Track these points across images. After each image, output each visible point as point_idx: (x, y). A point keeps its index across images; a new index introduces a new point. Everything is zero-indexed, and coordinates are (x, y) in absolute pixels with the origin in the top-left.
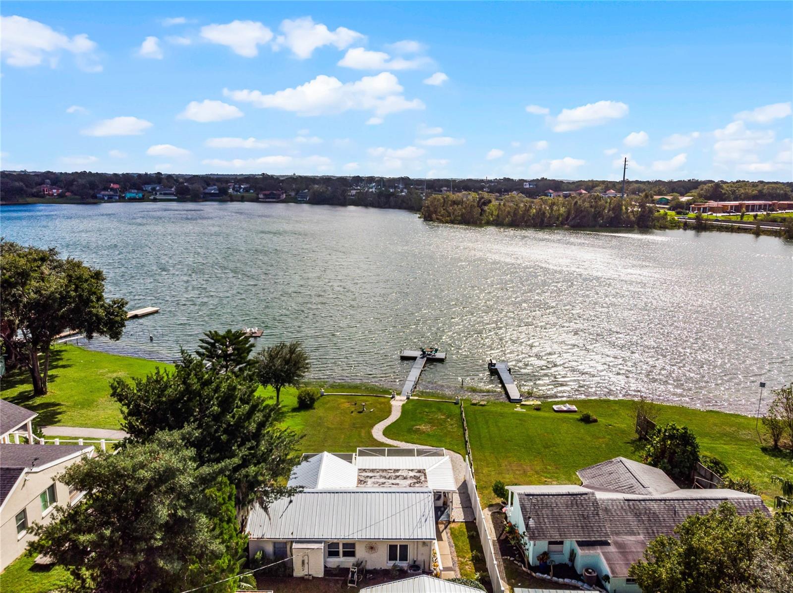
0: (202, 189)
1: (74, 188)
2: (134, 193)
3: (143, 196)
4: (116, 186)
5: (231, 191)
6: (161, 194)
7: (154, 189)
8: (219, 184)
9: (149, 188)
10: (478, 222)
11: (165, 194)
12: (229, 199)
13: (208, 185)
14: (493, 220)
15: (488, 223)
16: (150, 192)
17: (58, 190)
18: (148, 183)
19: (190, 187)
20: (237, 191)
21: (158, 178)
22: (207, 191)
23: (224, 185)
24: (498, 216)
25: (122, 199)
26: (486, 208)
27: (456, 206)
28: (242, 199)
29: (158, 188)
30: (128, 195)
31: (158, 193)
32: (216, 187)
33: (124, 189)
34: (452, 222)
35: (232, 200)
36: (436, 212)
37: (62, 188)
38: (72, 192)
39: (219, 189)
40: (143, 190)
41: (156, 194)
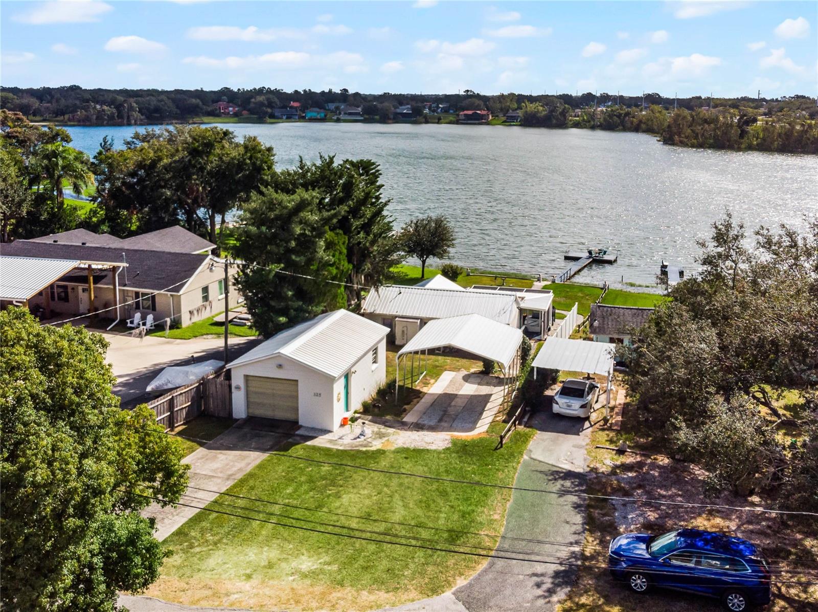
0: (393, 109)
1: (252, 105)
2: (315, 112)
3: (326, 116)
4: (296, 104)
5: (426, 111)
6: (345, 114)
7: (337, 108)
8: (414, 103)
9: (332, 106)
10: (736, 146)
11: (350, 114)
12: (424, 120)
13: (401, 104)
14: (757, 145)
15: (750, 148)
16: (332, 112)
17: (234, 108)
18: (332, 101)
19: (379, 106)
20: (434, 111)
21: (344, 96)
22: (398, 111)
23: (420, 104)
24: (764, 139)
25: (302, 119)
26: (749, 128)
27: (706, 126)
28: (439, 121)
29: (342, 107)
30: (309, 115)
31: (342, 113)
32: (409, 106)
33: (304, 108)
34: (700, 146)
35: (427, 122)
36: (679, 134)
37: (239, 106)
38: (249, 110)
39: (413, 109)
40: (325, 109)
41: (340, 114)
